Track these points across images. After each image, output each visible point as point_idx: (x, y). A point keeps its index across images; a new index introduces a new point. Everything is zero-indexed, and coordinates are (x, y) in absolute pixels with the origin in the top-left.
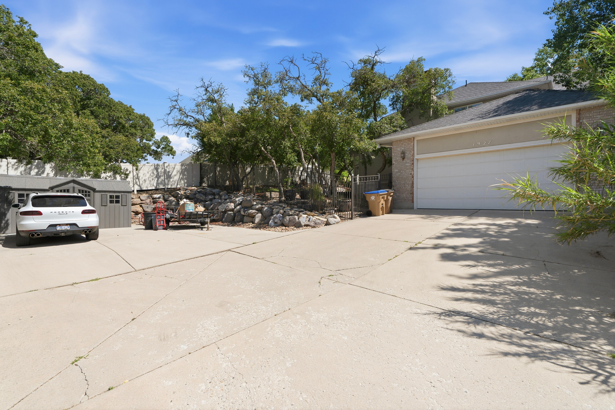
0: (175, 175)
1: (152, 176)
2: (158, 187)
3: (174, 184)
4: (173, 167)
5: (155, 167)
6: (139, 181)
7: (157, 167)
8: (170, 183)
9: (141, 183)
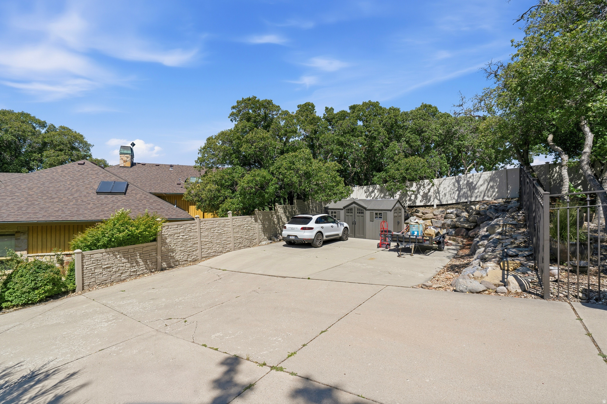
0: (481, 185)
1: (453, 190)
2: (459, 200)
3: (480, 196)
4: (478, 177)
5: (456, 179)
6: (439, 195)
7: (459, 179)
8: (475, 195)
9: (441, 197)
